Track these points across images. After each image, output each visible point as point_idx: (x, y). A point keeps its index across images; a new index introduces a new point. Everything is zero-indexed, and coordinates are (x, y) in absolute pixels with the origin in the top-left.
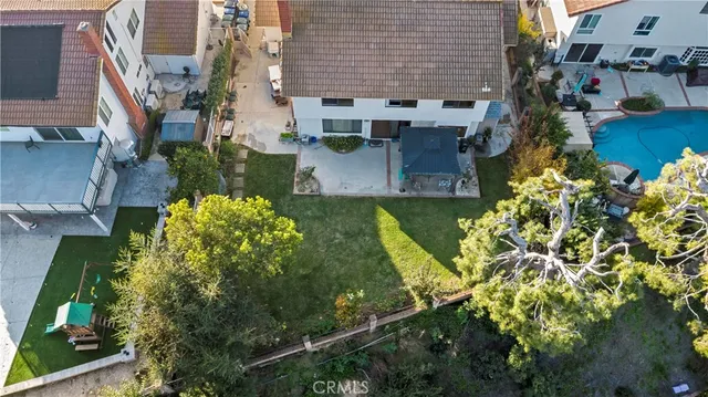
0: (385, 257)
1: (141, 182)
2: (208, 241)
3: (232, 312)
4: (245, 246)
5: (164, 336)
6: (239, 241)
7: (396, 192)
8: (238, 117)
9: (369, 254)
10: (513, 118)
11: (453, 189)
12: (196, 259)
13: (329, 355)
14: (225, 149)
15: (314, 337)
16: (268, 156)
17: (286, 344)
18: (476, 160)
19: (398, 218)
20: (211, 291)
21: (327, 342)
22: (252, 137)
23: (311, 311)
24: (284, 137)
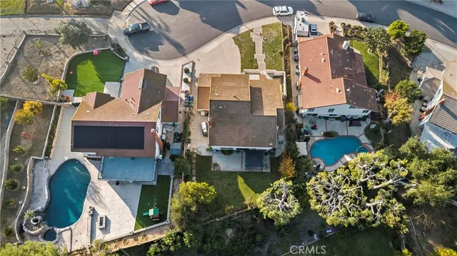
0: (240, 192)
1: (163, 167)
2: (193, 195)
3: (198, 213)
4: (202, 198)
5: (182, 220)
6: (200, 196)
7: (244, 170)
8: (192, 141)
9: (235, 191)
10: (284, 142)
11: (262, 169)
12: (189, 200)
13: (224, 222)
14: (189, 154)
15: (219, 217)
16: (203, 157)
17: (211, 219)
18: (270, 158)
19: (244, 179)
20: (194, 209)
21: (222, 218)
22: (197, 149)
23: (217, 209)
24: (208, 150)
